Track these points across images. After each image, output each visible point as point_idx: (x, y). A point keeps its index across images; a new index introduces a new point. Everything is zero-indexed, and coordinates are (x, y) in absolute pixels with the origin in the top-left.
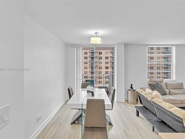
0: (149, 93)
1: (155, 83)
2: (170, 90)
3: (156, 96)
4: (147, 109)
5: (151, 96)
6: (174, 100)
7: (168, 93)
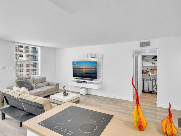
0: (17, 91)
1: (23, 80)
2: (37, 84)
3: (24, 92)
4: (14, 107)
5: (18, 93)
6: (40, 92)
7: (34, 87)
